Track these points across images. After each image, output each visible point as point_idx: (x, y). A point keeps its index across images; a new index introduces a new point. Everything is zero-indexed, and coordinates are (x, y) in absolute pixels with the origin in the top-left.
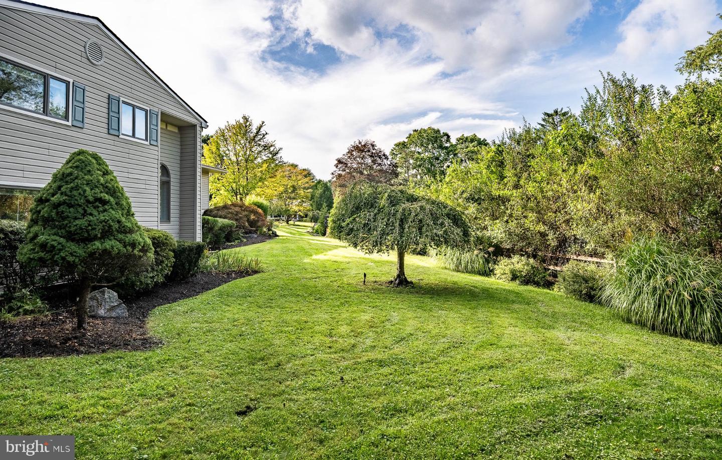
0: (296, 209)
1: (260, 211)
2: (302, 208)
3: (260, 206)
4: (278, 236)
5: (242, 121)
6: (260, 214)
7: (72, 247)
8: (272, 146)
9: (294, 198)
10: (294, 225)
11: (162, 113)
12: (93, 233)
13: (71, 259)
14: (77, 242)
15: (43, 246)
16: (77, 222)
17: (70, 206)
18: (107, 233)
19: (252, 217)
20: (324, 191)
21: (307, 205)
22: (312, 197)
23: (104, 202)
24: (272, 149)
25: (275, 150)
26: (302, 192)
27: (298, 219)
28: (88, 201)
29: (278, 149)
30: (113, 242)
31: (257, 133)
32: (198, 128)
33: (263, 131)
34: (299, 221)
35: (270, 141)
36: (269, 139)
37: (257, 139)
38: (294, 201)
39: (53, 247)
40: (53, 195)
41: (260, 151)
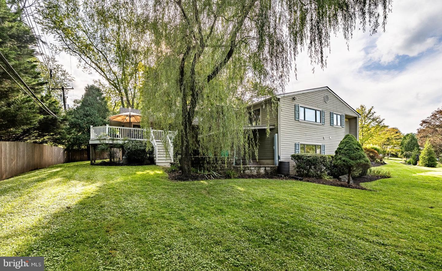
0: (390, 150)
1: (376, 151)
2: (394, 150)
3: (376, 149)
4: (386, 164)
5: (360, 108)
6: (376, 153)
7: (352, 161)
8: (378, 118)
9: (388, 145)
10: (388, 159)
11: (346, 115)
12: (357, 158)
13: (352, 164)
14: (353, 160)
15: (344, 161)
16: (352, 155)
17: (350, 150)
18: (360, 158)
19: (371, 154)
20: (411, 140)
21: (398, 148)
22: (402, 144)
23: (358, 149)
24: (378, 120)
25: (380, 120)
26: (394, 141)
27: (390, 156)
28: (354, 149)
29: (382, 120)
30: (362, 160)
31: (369, 113)
32: (358, 118)
33: (372, 111)
34: (390, 157)
35: (377, 116)
36: (376, 115)
37: (368, 116)
38: (388, 146)
39: (347, 161)
40: (344, 147)
41: (371, 122)
